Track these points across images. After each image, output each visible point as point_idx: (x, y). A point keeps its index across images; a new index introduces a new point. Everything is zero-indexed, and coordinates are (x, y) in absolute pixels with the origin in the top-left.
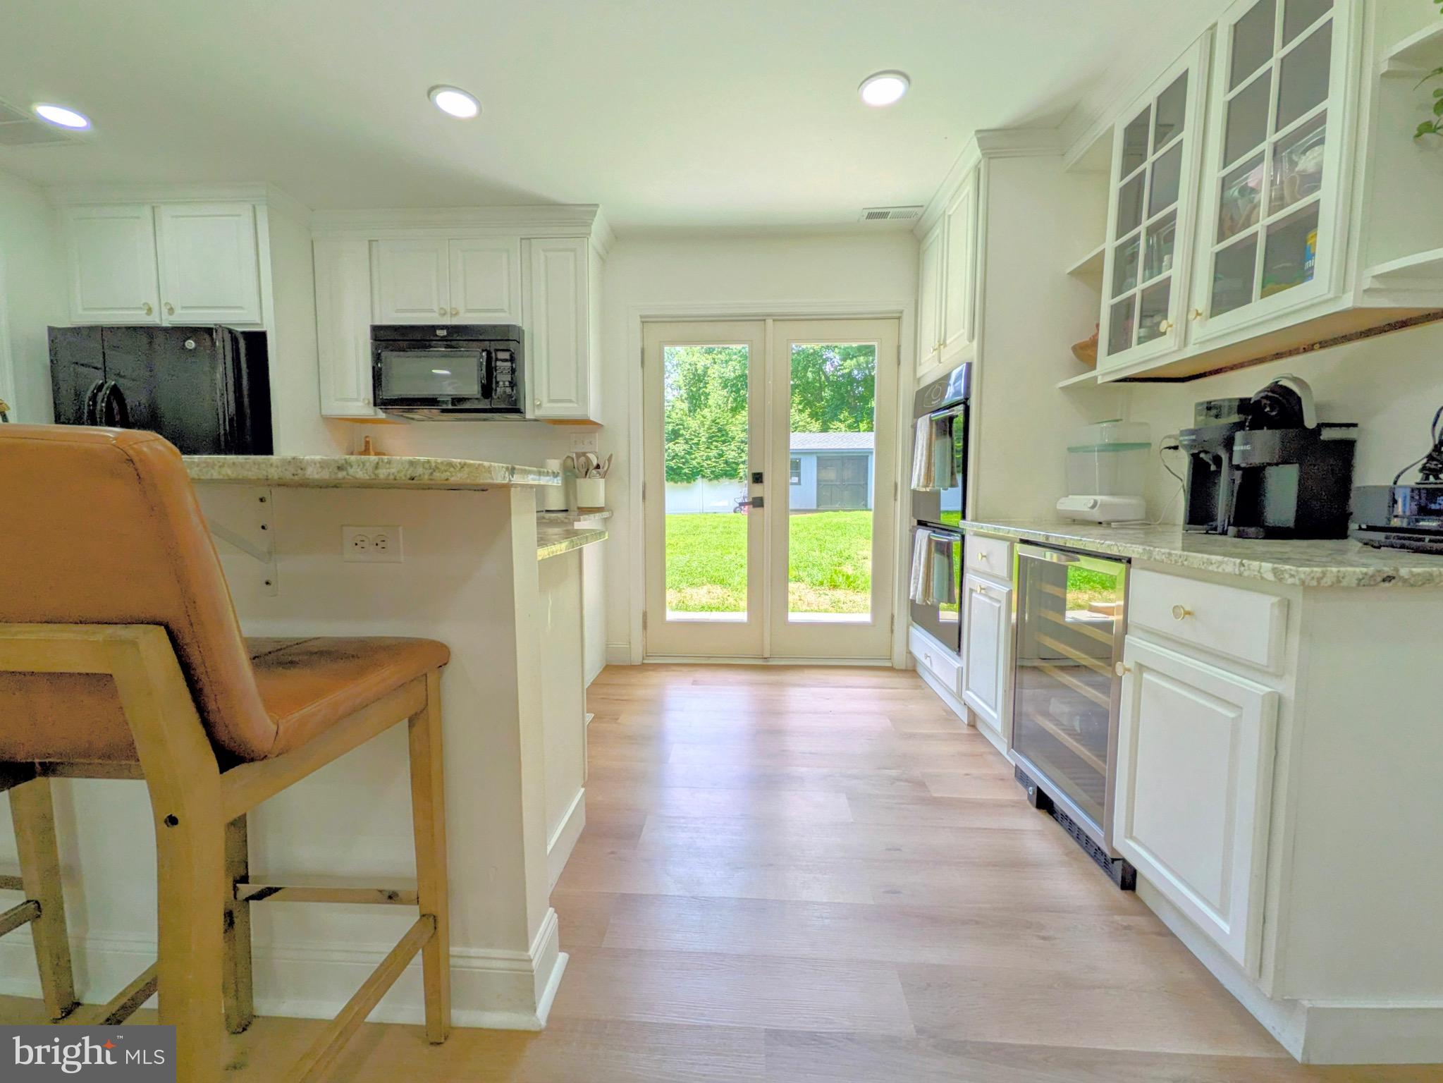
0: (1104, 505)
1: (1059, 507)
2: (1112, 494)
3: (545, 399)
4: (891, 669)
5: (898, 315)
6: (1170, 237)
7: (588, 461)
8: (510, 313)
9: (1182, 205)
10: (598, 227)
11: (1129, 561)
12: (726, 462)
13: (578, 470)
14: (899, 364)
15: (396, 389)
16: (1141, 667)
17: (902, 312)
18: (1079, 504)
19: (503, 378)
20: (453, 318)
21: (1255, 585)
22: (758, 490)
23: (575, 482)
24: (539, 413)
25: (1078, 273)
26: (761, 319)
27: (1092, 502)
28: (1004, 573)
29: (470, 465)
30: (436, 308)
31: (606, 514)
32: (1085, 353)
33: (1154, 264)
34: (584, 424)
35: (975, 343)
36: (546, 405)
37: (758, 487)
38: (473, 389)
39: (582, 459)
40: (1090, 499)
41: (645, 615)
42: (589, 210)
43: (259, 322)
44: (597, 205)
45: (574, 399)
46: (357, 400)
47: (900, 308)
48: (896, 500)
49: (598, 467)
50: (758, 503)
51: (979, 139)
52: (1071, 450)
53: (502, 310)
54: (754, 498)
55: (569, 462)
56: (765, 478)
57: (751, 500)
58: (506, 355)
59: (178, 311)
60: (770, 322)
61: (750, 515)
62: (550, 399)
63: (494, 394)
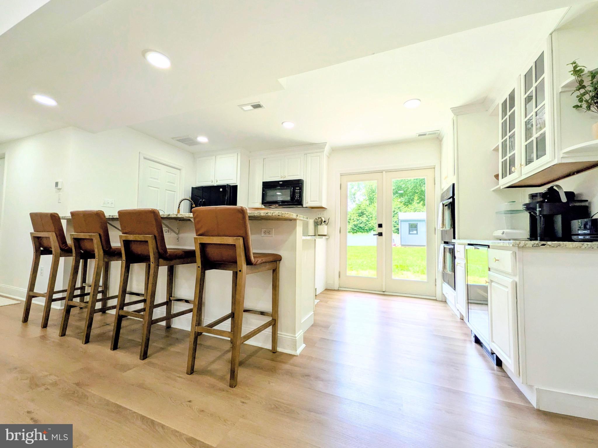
0: (507, 233)
1: (494, 235)
2: (512, 229)
3: (309, 200)
4: (436, 300)
5: (434, 167)
6: (514, 138)
7: (322, 220)
8: (300, 175)
9: (516, 128)
10: (327, 149)
13: (318, 223)
14: (435, 184)
15: (269, 199)
16: (491, 281)
17: (435, 166)
18: (499, 233)
19: (297, 196)
20: (284, 178)
21: (508, 249)
22: (380, 230)
23: (318, 226)
24: (307, 205)
26: (382, 172)
27: (502, 232)
28: (464, 257)
29: (289, 214)
30: (280, 176)
31: (327, 237)
33: (511, 145)
34: (321, 208)
35: (455, 177)
36: (309, 202)
37: (380, 229)
38: (289, 198)
39: (320, 219)
41: (339, 273)
42: (325, 144)
43: (236, 183)
44: (326, 143)
45: (318, 200)
46: (258, 203)
47: (434, 165)
48: (435, 234)
49: (325, 222)
50: (380, 234)
51: (452, 111)
52: (497, 213)
53: (298, 175)
55: (316, 220)
56: (383, 226)
57: (378, 233)
58: (298, 188)
59: (218, 181)
60: (384, 173)
61: (377, 239)
62: (311, 201)
63: (294, 200)
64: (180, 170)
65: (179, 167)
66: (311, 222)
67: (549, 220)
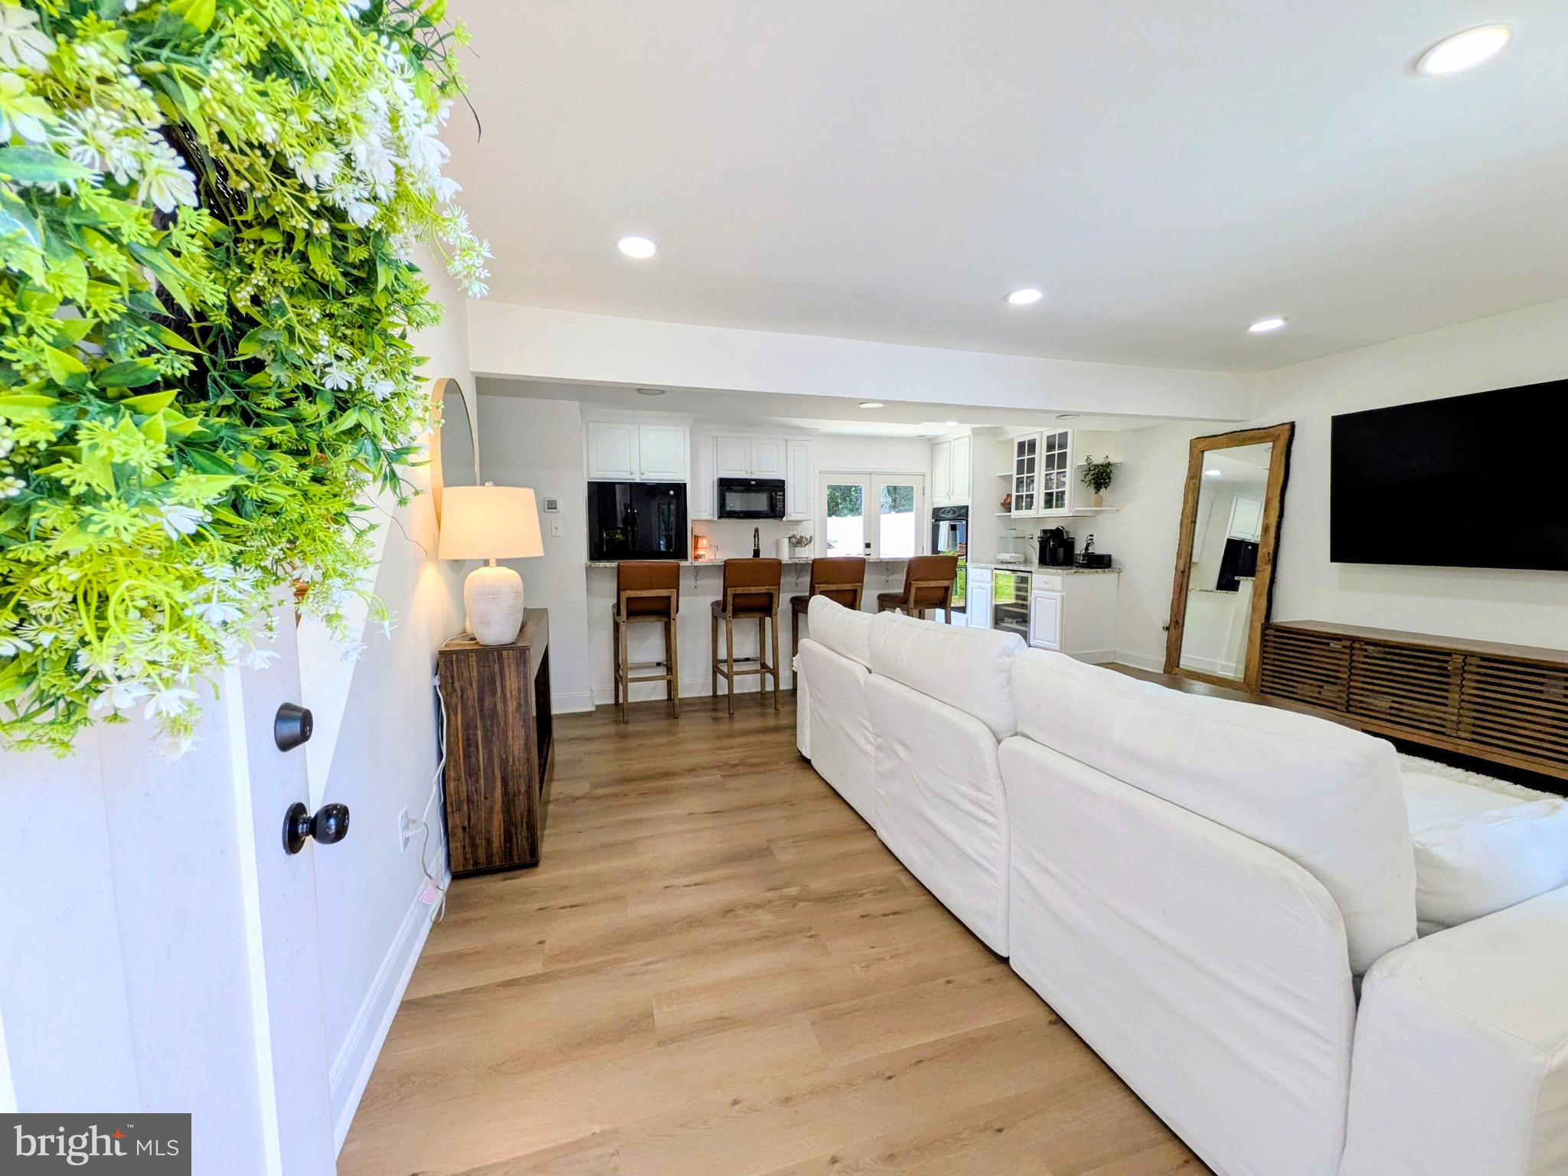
1: (998, 557)
2: (1015, 553)
3: (792, 512)
5: (924, 476)
6: (1033, 481)
9: (1036, 474)
11: (1031, 572)
14: (924, 495)
15: (730, 508)
16: (1036, 597)
17: (925, 474)
18: (1006, 557)
19: (779, 505)
20: (752, 475)
21: (1058, 575)
23: (795, 549)
24: (789, 518)
25: (1003, 477)
26: (869, 474)
28: (990, 580)
30: (743, 469)
32: (1006, 506)
33: (1028, 485)
35: (970, 498)
36: (792, 515)
37: (868, 549)
38: (765, 508)
40: (1010, 555)
43: (683, 479)
44: (819, 429)
45: (805, 512)
47: (925, 472)
52: (1001, 538)
53: (775, 472)
56: (872, 546)
58: (779, 493)
59: (645, 473)
60: (873, 475)
62: (795, 513)
63: (776, 511)
67: (1054, 551)
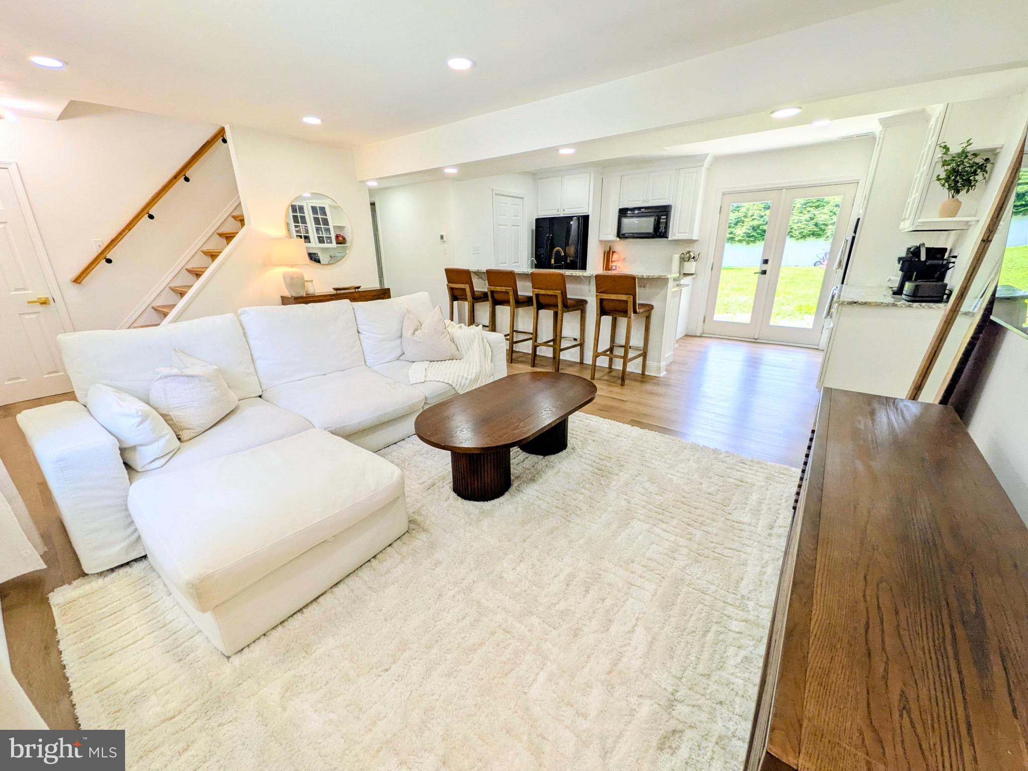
3: (677, 232)
4: (818, 349)
5: (857, 182)
7: (690, 255)
8: (668, 200)
10: (708, 160)
12: (816, 225)
13: (686, 258)
14: (854, 206)
15: (625, 231)
17: (860, 180)
19: (662, 226)
20: (647, 203)
22: (765, 267)
23: (684, 263)
24: (674, 238)
26: (781, 189)
30: (641, 200)
31: (694, 276)
34: (691, 242)
35: (863, 210)
36: (677, 234)
37: (766, 265)
38: (651, 229)
39: (688, 255)
41: (705, 317)
42: (706, 156)
43: (588, 212)
45: (688, 232)
46: (612, 235)
47: (859, 178)
49: (694, 258)
50: (764, 272)
51: (880, 122)
53: (665, 199)
54: (762, 271)
55: (683, 255)
56: (770, 262)
57: (760, 271)
58: (665, 217)
59: (566, 210)
60: (784, 190)
61: (759, 278)
62: (679, 233)
63: (659, 232)
64: (522, 198)
65: (521, 196)
66: (676, 258)
